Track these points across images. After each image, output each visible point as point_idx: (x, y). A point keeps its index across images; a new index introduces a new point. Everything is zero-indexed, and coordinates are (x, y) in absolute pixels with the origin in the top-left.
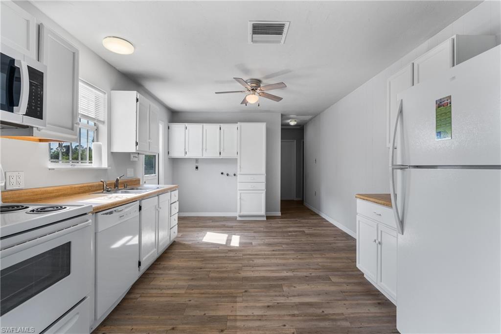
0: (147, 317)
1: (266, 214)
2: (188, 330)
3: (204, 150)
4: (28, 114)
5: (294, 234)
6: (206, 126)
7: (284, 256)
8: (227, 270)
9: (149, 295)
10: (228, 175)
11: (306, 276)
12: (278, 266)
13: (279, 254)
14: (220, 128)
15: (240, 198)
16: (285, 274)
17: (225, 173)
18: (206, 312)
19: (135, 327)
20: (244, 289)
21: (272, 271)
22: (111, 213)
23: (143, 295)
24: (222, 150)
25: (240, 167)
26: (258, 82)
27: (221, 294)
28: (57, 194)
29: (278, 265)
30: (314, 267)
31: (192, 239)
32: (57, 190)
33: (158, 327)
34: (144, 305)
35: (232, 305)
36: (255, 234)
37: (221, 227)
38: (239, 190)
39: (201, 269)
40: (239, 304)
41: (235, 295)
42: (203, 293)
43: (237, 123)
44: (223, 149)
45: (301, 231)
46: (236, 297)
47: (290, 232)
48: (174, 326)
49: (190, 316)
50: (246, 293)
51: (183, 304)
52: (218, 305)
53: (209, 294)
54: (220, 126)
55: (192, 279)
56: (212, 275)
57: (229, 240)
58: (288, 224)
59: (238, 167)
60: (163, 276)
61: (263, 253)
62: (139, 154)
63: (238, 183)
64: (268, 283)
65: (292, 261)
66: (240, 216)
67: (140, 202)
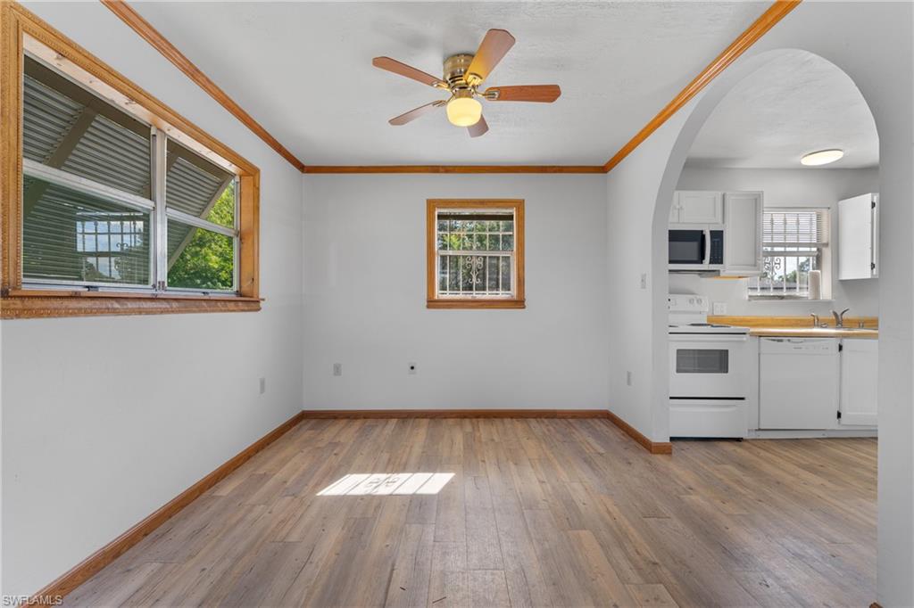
4: (711, 262)
22: (781, 341)
67: (841, 340)
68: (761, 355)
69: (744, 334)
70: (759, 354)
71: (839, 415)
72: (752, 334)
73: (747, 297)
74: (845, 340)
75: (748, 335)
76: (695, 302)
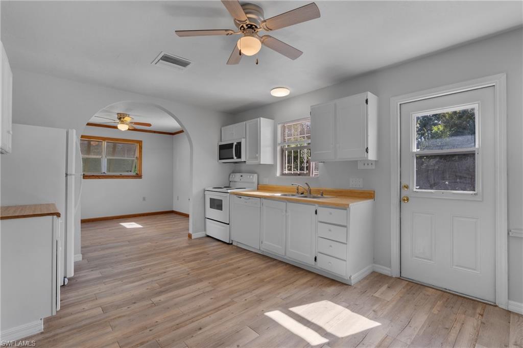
12: (175, 304)
22: (240, 198)
30: (123, 319)
64: (175, 284)
72: (232, 193)
75: (229, 194)
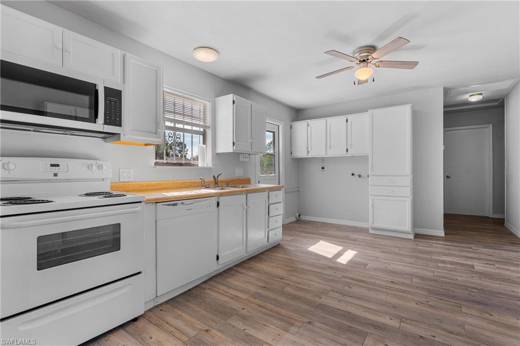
0: (199, 309)
1: (413, 230)
2: (217, 339)
3: (328, 148)
4: (106, 123)
5: (448, 266)
6: (330, 120)
7: (405, 295)
8: (309, 289)
9: (216, 289)
10: (360, 176)
11: (422, 337)
13: (397, 290)
14: (347, 120)
15: (373, 206)
16: (386, 320)
17: (356, 174)
18: (247, 328)
19: (183, 315)
20: (310, 319)
21: (368, 310)
22: (175, 205)
23: (213, 288)
24: (349, 146)
25: (372, 166)
26: (372, 48)
27: (279, 314)
28: (160, 187)
29: (383, 304)
30: (449, 327)
31: (298, 245)
32: (160, 184)
33: (199, 323)
34: (205, 297)
35: (279, 333)
36: (381, 254)
37: (342, 238)
38: (371, 195)
39: (282, 279)
40: (287, 335)
41: (293, 321)
42: (261, 306)
43: (368, 111)
44: (351, 146)
45: (468, 265)
46: (292, 325)
47: (444, 262)
48: (209, 329)
49: (231, 325)
50: (309, 326)
51: (235, 310)
52: (265, 325)
53: (266, 309)
54: (347, 117)
55: (264, 287)
56: (288, 289)
57: (339, 255)
58: (449, 249)
59: (370, 166)
60: (243, 275)
61: (373, 281)
62: (250, 154)
63: (370, 187)
64: (348, 324)
65: (413, 305)
66: (374, 229)
67: (218, 198)
68: (157, 222)
69: (140, 202)
70: (156, 221)
71: (218, 258)
72: (149, 202)
73: (153, 164)
74: (221, 198)
75: (143, 203)
76: (94, 167)
